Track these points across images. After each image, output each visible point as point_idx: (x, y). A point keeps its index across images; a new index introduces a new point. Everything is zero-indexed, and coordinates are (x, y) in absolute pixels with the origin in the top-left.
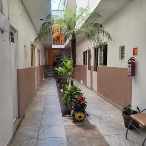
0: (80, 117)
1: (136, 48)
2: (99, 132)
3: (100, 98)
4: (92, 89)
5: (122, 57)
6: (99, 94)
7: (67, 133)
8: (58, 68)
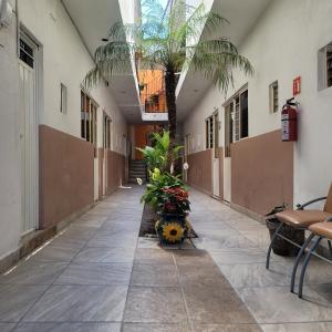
0: (173, 232)
1: (299, 79)
2: (211, 259)
3: (236, 213)
4: (221, 199)
5: (276, 107)
6: (234, 205)
7: (138, 258)
8: (144, 148)
